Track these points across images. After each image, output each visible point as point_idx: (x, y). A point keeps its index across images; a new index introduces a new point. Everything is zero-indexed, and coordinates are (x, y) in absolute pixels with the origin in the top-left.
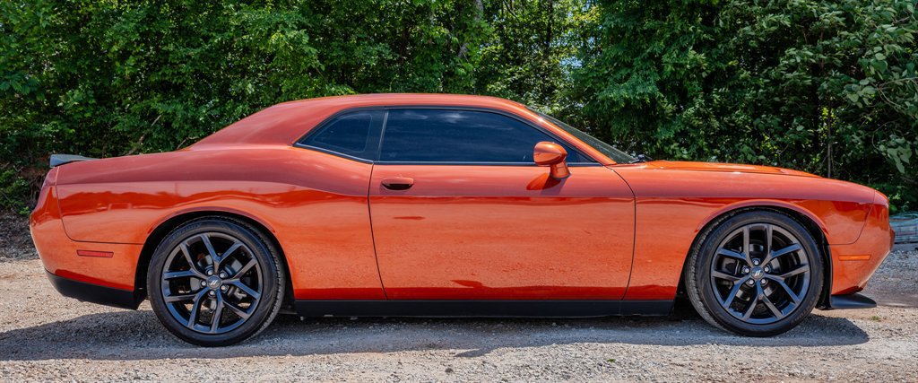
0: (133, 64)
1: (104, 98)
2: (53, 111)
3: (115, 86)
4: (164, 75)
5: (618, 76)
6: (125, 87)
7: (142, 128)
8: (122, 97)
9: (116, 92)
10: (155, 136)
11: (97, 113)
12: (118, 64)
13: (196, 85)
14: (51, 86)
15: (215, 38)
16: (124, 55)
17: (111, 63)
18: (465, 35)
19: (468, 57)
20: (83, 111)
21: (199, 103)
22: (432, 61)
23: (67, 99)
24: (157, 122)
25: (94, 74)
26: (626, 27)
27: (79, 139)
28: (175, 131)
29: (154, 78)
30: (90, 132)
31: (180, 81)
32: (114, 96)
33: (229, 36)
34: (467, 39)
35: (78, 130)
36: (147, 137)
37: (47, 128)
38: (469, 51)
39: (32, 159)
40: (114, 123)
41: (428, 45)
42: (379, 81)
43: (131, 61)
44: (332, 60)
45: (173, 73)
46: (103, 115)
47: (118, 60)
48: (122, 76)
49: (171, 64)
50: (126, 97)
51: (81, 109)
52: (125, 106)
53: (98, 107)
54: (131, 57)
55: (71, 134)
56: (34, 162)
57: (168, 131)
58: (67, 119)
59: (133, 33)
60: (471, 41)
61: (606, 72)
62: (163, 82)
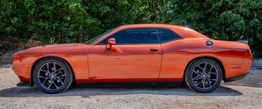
0: (34, 10)
1: (25, 20)
2: (10, 24)
3: (28, 17)
4: (44, 14)
5: (177, 16)
6: (32, 17)
7: (37, 30)
8: (31, 20)
9: (29, 19)
10: (41, 32)
11: (23, 25)
12: (29, 10)
13: (53, 17)
14: (9, 16)
15: (58, 3)
16: (31, 7)
17: (27, 10)
18: (133, 4)
19: (134, 10)
20: (18, 24)
21: (54, 22)
22: (123, 11)
23: (13, 20)
24: (41, 28)
25: (22, 13)
26: (180, 2)
27: (18, 32)
28: (46, 31)
29: (40, 15)
30: (21, 30)
31: (48, 16)
32: (28, 20)
33: (62, 3)
34: (134, 5)
35: (18, 30)
36: (38, 32)
37: (8, 29)
38: (134, 8)
39: (4, 38)
40: (29, 28)
41: (122, 7)
42: (107, 17)
43: (33, 9)
44: (93, 11)
45: (46, 13)
46: (25, 25)
47: (29, 9)
48: (31, 14)
49: (46, 11)
50: (32, 20)
51: (18, 23)
52: (32, 23)
53: (24, 23)
54: (33, 8)
55: (15, 31)
56: (4, 39)
57: (44, 31)
58: (14, 26)
59: (33, 2)
60: (135, 5)
61: (174, 15)
62: (43, 16)
